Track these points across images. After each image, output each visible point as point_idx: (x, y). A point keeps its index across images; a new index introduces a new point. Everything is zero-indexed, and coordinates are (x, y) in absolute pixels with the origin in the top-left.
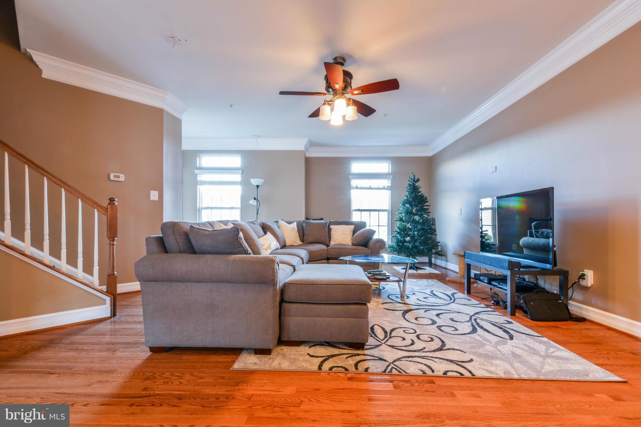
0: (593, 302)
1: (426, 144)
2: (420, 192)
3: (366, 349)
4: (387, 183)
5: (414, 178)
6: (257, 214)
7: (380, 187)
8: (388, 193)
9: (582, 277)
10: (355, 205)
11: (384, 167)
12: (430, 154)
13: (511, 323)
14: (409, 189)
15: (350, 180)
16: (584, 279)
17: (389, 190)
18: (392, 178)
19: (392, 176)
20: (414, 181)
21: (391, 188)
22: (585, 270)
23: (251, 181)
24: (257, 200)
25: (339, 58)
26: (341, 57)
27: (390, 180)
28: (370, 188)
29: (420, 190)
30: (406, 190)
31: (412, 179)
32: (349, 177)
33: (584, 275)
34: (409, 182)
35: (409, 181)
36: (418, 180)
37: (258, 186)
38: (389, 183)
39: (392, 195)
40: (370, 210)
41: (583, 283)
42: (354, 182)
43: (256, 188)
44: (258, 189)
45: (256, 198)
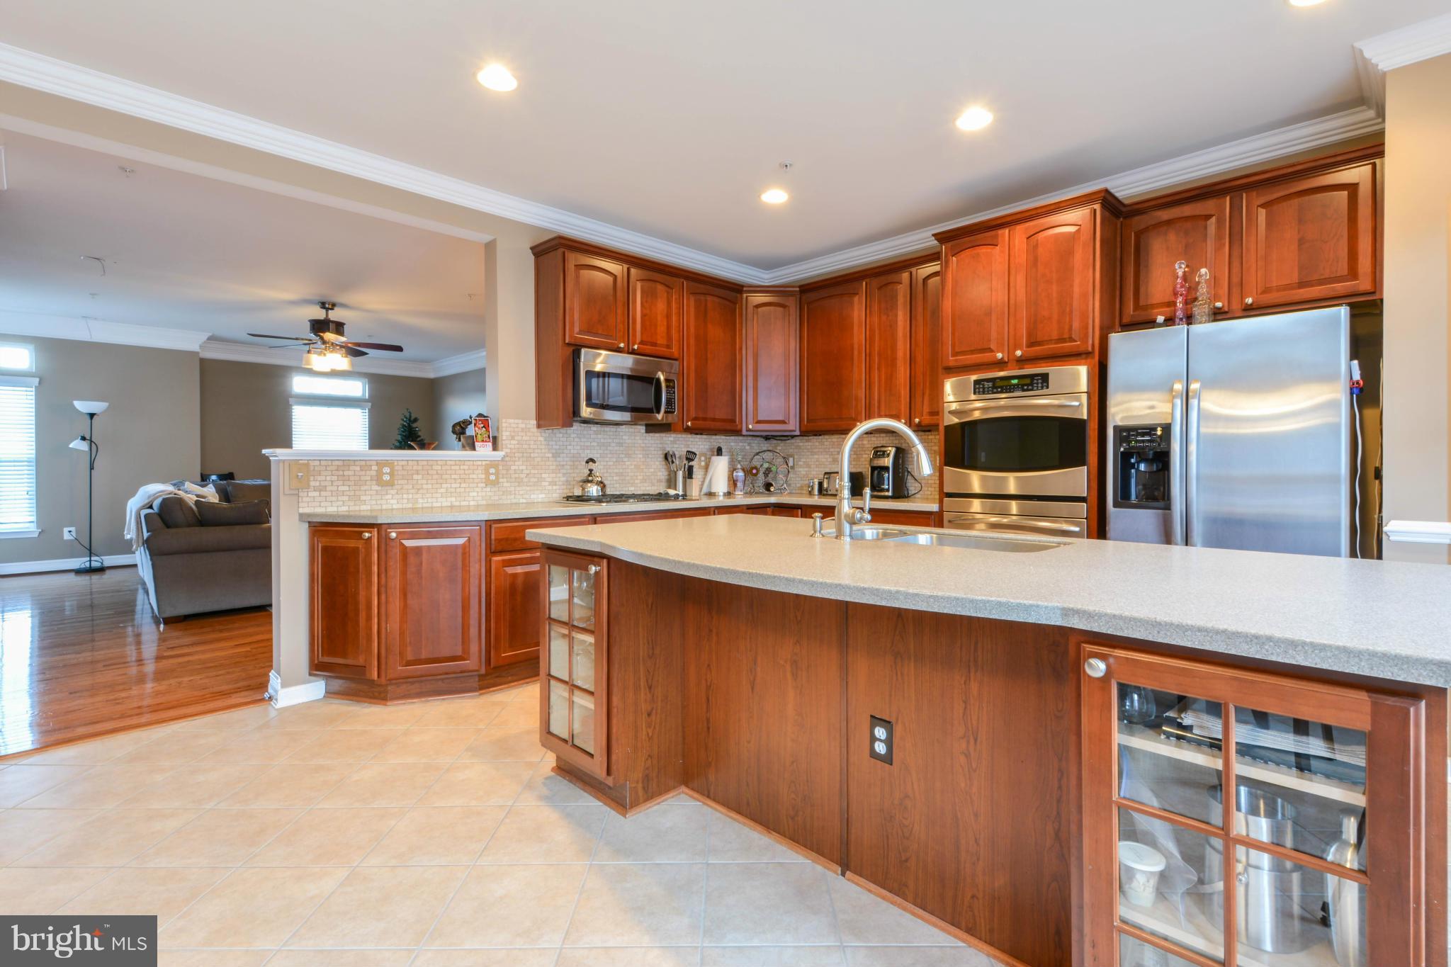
2: (419, 436)
4: (361, 415)
5: (410, 417)
6: (92, 468)
11: (357, 388)
12: (432, 375)
14: (403, 432)
15: (291, 405)
18: (370, 409)
20: (410, 420)
23: (75, 406)
24: (91, 441)
25: (328, 304)
26: (331, 303)
27: (367, 411)
29: (420, 433)
30: (397, 432)
31: (406, 418)
32: (288, 402)
34: (402, 422)
35: (403, 420)
36: (416, 420)
37: (92, 415)
38: (365, 414)
39: (371, 433)
42: (299, 411)
43: (88, 418)
44: (93, 421)
45: (88, 437)
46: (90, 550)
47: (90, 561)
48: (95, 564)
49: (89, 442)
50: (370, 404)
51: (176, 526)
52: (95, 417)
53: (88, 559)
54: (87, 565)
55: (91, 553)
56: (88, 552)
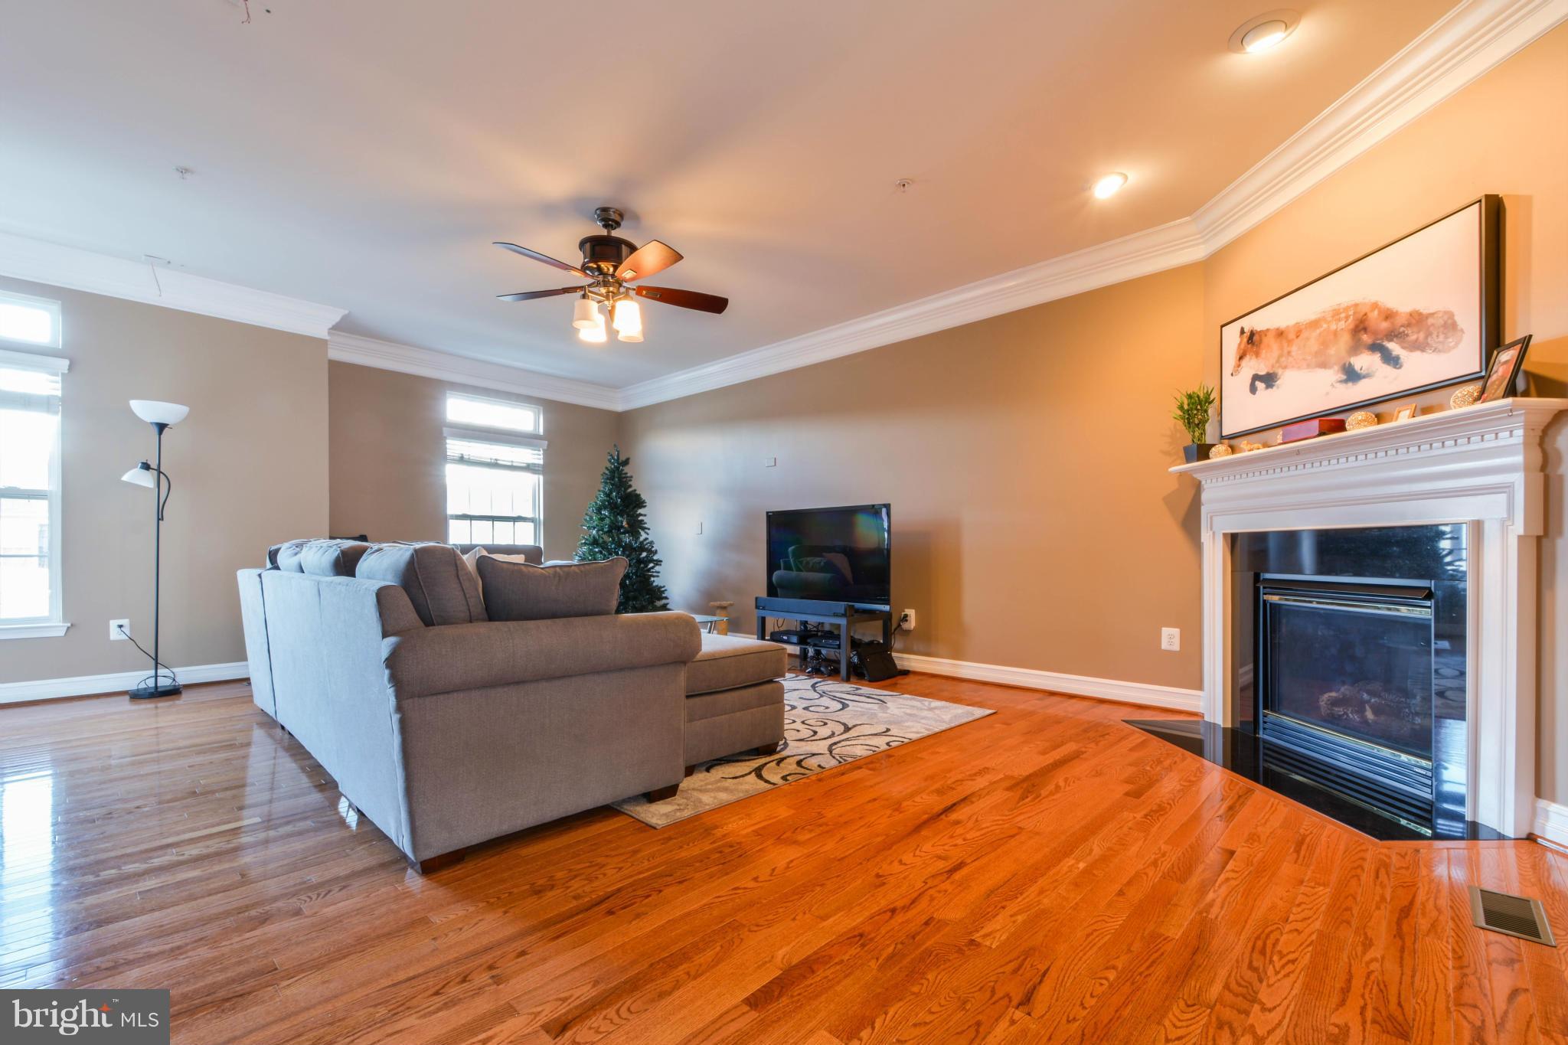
0: (915, 648)
1: (614, 386)
2: (631, 486)
3: (780, 751)
4: (535, 457)
5: (618, 458)
6: (160, 518)
7: (515, 464)
8: (536, 480)
9: (905, 618)
10: (454, 505)
11: (526, 419)
12: (620, 407)
13: (860, 689)
14: (610, 479)
15: (445, 438)
16: (907, 621)
17: (539, 474)
18: (545, 448)
19: (546, 442)
20: (618, 463)
21: (545, 470)
22: (906, 610)
23: (133, 407)
24: (160, 472)
25: (614, 212)
26: (617, 210)
27: (542, 452)
28: (495, 465)
31: (614, 459)
32: (441, 433)
33: (906, 616)
35: (610, 462)
36: (626, 462)
37: (161, 427)
38: (539, 457)
39: (547, 484)
40: (493, 519)
41: (905, 626)
42: (455, 447)
43: (155, 430)
44: (162, 436)
45: (154, 465)
46: (156, 660)
47: (156, 676)
48: (164, 682)
49: (155, 473)
50: (546, 443)
51: (446, 621)
52: (166, 430)
53: (152, 672)
54: (151, 683)
55: (157, 663)
56: (153, 662)
